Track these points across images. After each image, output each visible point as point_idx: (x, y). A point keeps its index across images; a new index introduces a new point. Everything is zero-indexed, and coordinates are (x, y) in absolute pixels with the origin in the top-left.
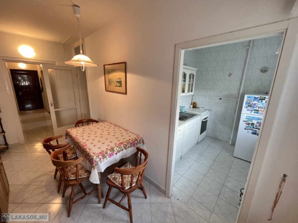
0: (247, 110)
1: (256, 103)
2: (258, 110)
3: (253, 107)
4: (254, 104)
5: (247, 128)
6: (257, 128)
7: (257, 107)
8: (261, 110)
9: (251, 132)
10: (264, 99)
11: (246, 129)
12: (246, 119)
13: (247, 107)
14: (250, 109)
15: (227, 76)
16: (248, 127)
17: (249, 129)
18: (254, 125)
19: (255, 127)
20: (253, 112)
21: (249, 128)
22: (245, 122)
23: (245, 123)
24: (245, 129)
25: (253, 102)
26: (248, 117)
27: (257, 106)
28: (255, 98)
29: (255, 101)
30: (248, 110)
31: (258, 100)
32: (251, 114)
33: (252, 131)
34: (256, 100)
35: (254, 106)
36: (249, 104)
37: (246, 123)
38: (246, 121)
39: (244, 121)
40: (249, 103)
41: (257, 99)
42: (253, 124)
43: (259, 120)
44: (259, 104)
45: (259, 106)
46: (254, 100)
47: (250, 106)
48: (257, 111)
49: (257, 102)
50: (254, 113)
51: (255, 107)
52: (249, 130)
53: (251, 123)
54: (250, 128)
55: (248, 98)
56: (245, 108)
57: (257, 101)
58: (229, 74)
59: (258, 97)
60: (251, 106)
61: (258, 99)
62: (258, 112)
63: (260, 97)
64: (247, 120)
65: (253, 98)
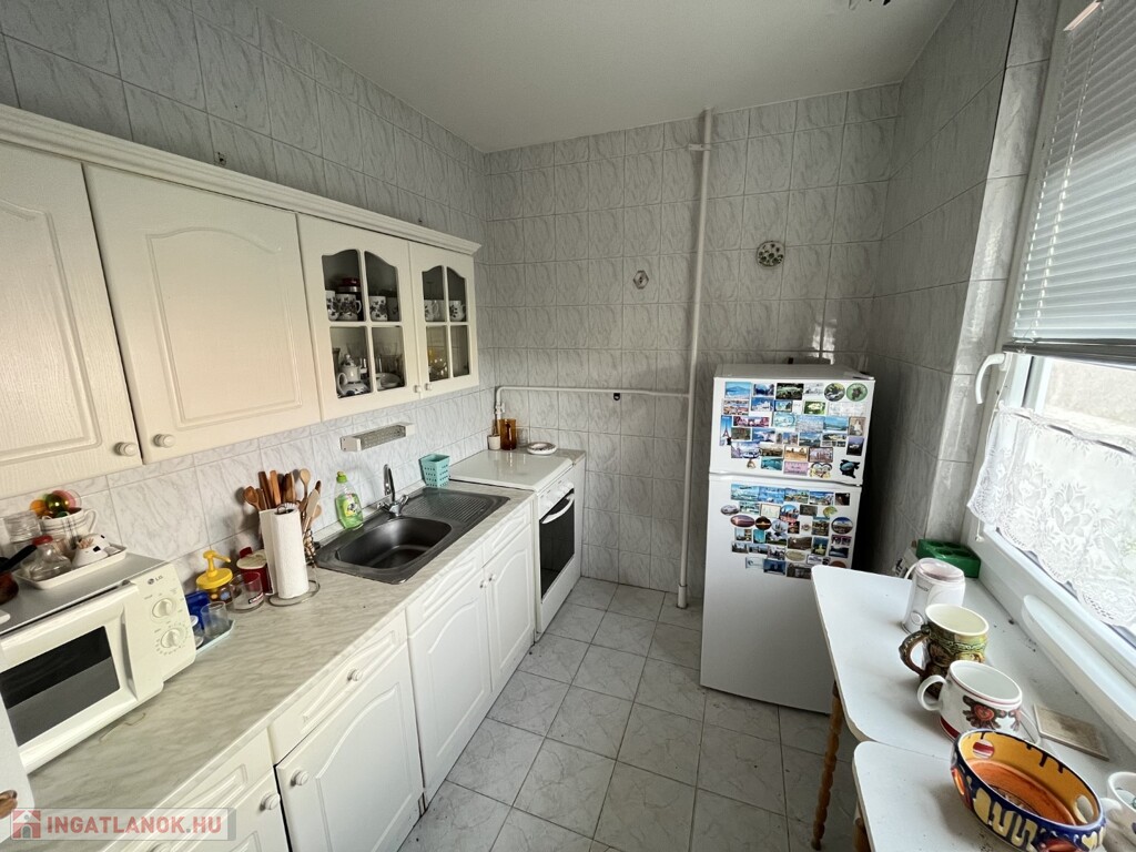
0: (733, 457)
1: (767, 419)
2: (778, 453)
3: (755, 436)
4: (757, 421)
5: (741, 545)
6: (782, 542)
7: (774, 437)
8: (789, 448)
9: (761, 563)
10: (799, 396)
11: (741, 551)
12: (733, 497)
13: (729, 443)
14: (743, 448)
15: (631, 285)
16: (743, 539)
17: (751, 550)
18: (768, 527)
19: (774, 537)
20: (758, 462)
21: (751, 544)
22: (731, 513)
23: (733, 521)
24: (735, 549)
25: (752, 414)
26: (742, 492)
27: (773, 432)
28: (758, 391)
29: (760, 407)
30: (736, 455)
31: (773, 404)
32: (749, 471)
33: (765, 556)
34: (763, 401)
35: (760, 433)
36: (735, 424)
37: (737, 521)
38: (735, 512)
39: (724, 512)
40: (737, 420)
41: (769, 396)
42: (763, 523)
43: (786, 503)
44: (781, 419)
45: (779, 430)
46: (756, 402)
47: (741, 433)
48: (774, 458)
49: (768, 414)
50: (764, 467)
51: (766, 437)
52: (751, 556)
53: (755, 517)
54: (755, 542)
55: (727, 391)
56: (722, 444)
57: (767, 404)
58: (637, 278)
59: (773, 386)
60: (748, 431)
61: (775, 397)
62: (780, 460)
63: (779, 385)
64: (736, 504)
65: (752, 394)
